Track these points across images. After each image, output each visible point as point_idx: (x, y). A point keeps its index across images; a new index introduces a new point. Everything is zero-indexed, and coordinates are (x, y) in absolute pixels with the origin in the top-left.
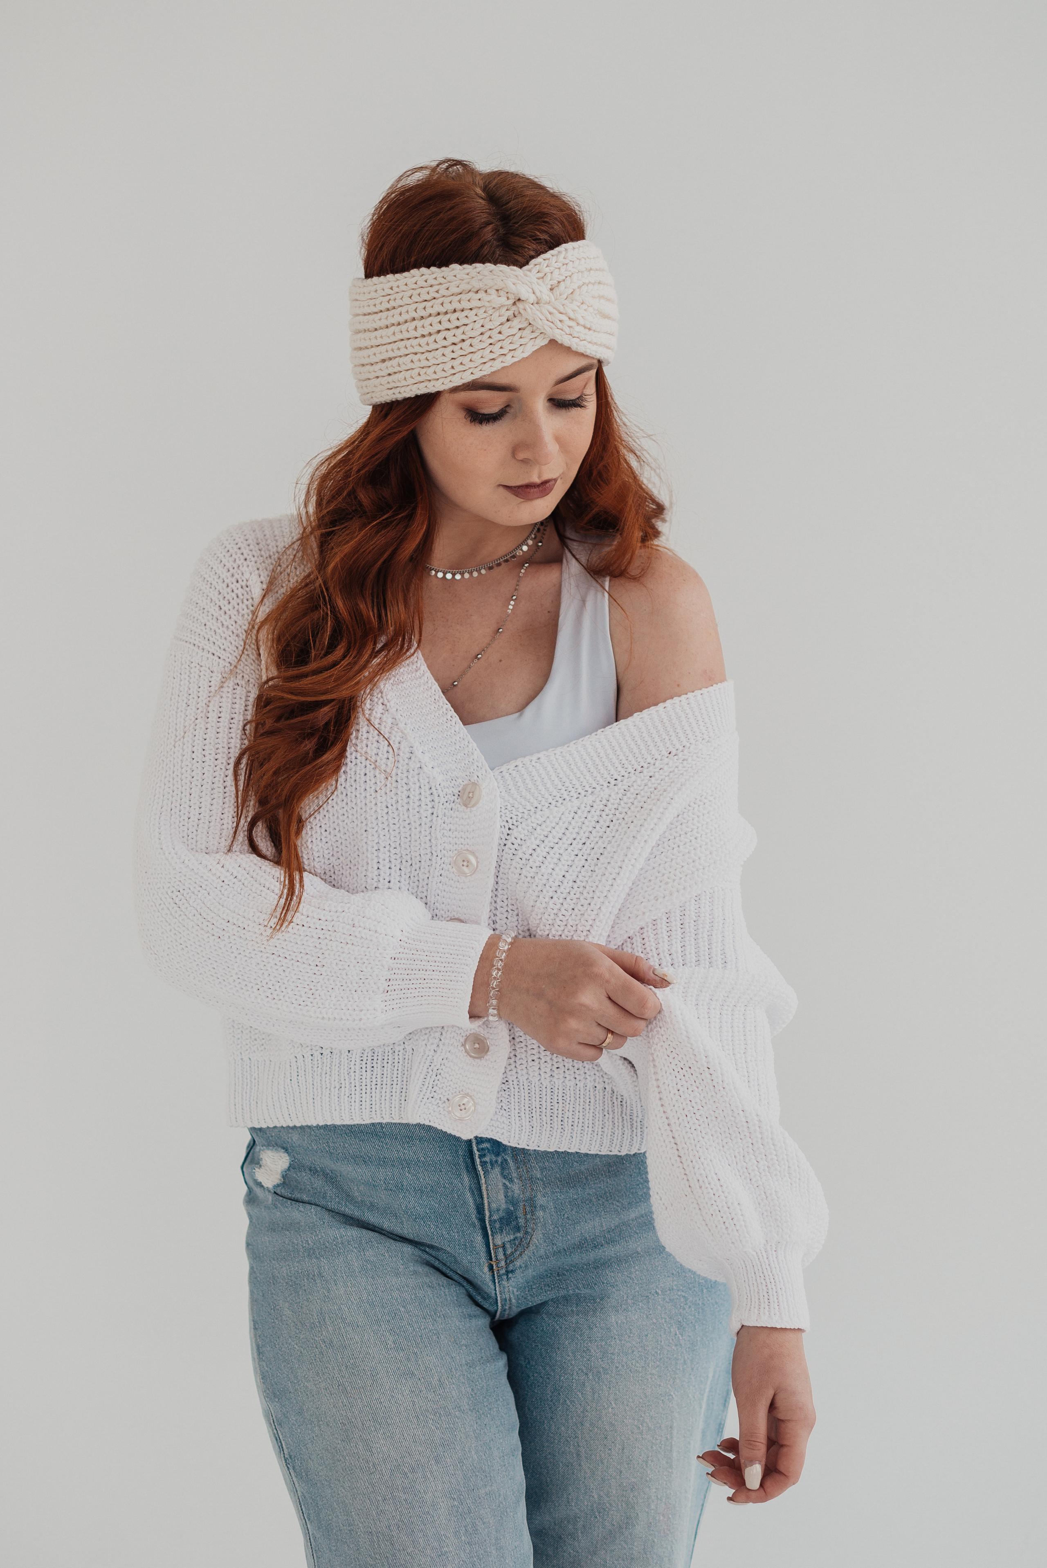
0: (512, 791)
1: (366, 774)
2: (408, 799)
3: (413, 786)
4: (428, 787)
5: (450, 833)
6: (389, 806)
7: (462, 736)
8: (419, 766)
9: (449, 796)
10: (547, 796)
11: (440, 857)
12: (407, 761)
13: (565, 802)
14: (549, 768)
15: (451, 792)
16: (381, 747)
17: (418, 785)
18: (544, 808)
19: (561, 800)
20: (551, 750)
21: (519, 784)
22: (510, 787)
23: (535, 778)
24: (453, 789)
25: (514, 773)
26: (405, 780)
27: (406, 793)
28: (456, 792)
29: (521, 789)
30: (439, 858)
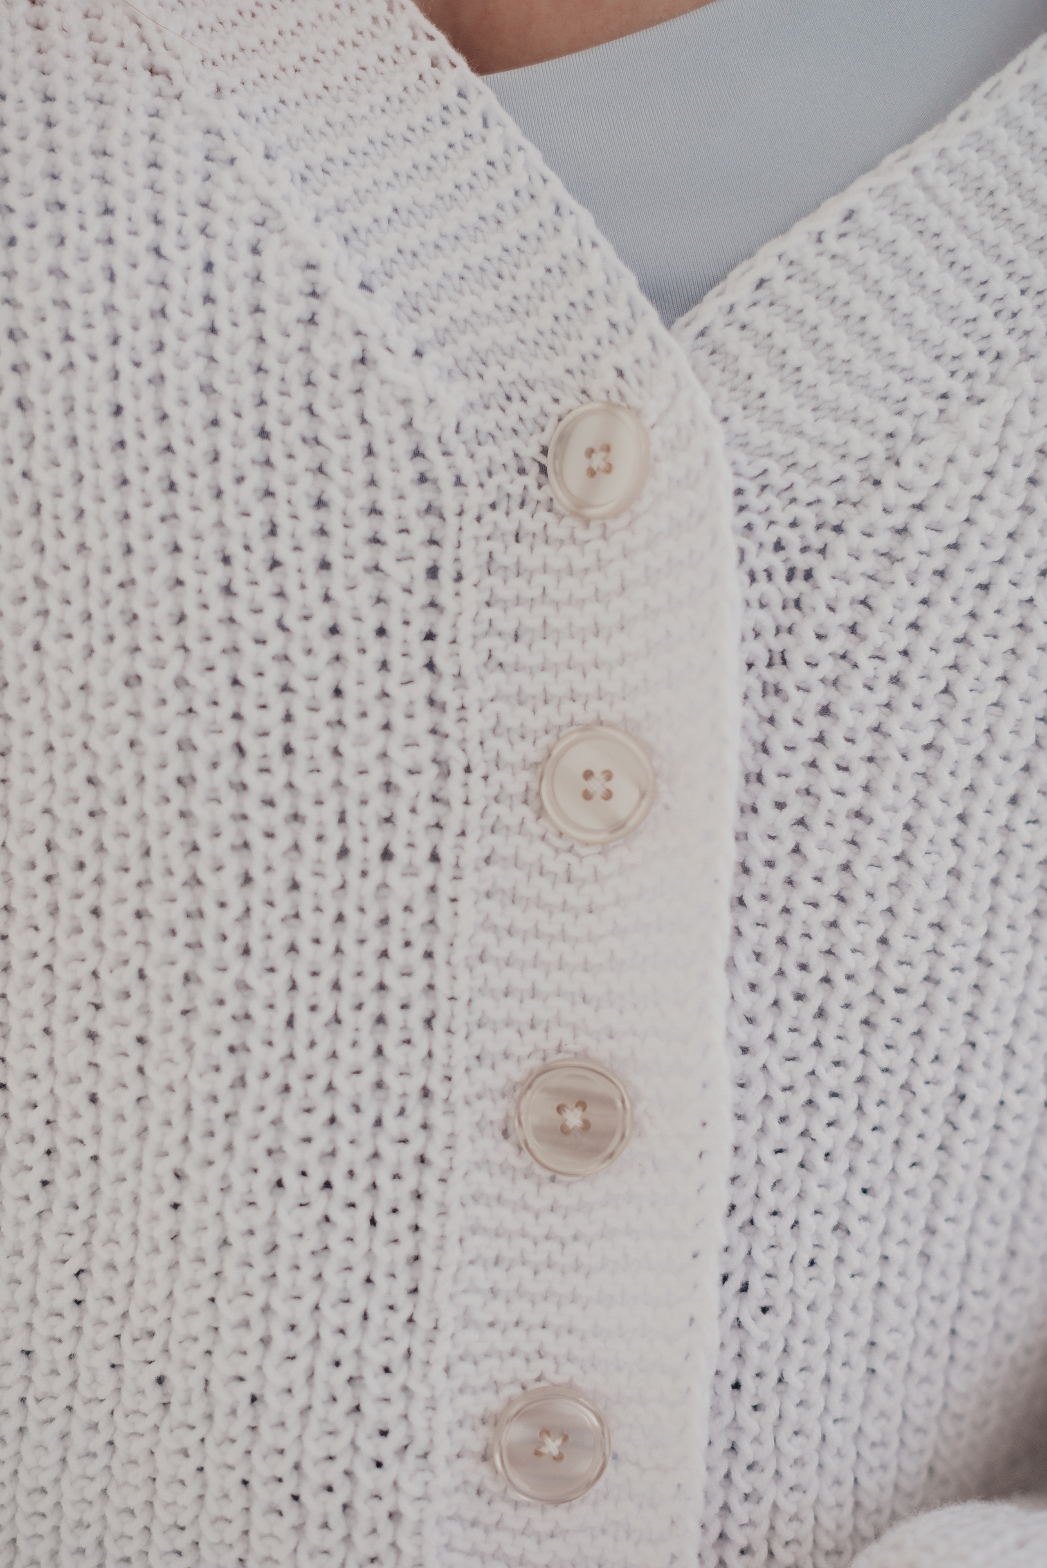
0: (773, 400)
1: (118, 411)
2: (322, 514)
3: (338, 446)
4: (404, 444)
5: (520, 649)
6: (235, 549)
7: (521, 181)
8: (354, 350)
9: (501, 477)
10: (924, 367)
11: (479, 771)
12: (299, 335)
13: (1004, 367)
14: (908, 243)
15: (508, 458)
16: (175, 279)
17: (359, 438)
18: (925, 427)
19: (984, 366)
20: (890, 159)
21: (794, 358)
22: (758, 383)
23: (858, 308)
24: (515, 443)
25: (761, 319)
26: (301, 422)
27: (307, 484)
28: (530, 451)
29: (808, 375)
30: (475, 778)
